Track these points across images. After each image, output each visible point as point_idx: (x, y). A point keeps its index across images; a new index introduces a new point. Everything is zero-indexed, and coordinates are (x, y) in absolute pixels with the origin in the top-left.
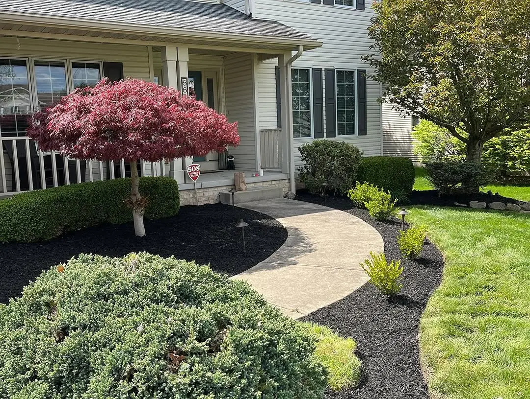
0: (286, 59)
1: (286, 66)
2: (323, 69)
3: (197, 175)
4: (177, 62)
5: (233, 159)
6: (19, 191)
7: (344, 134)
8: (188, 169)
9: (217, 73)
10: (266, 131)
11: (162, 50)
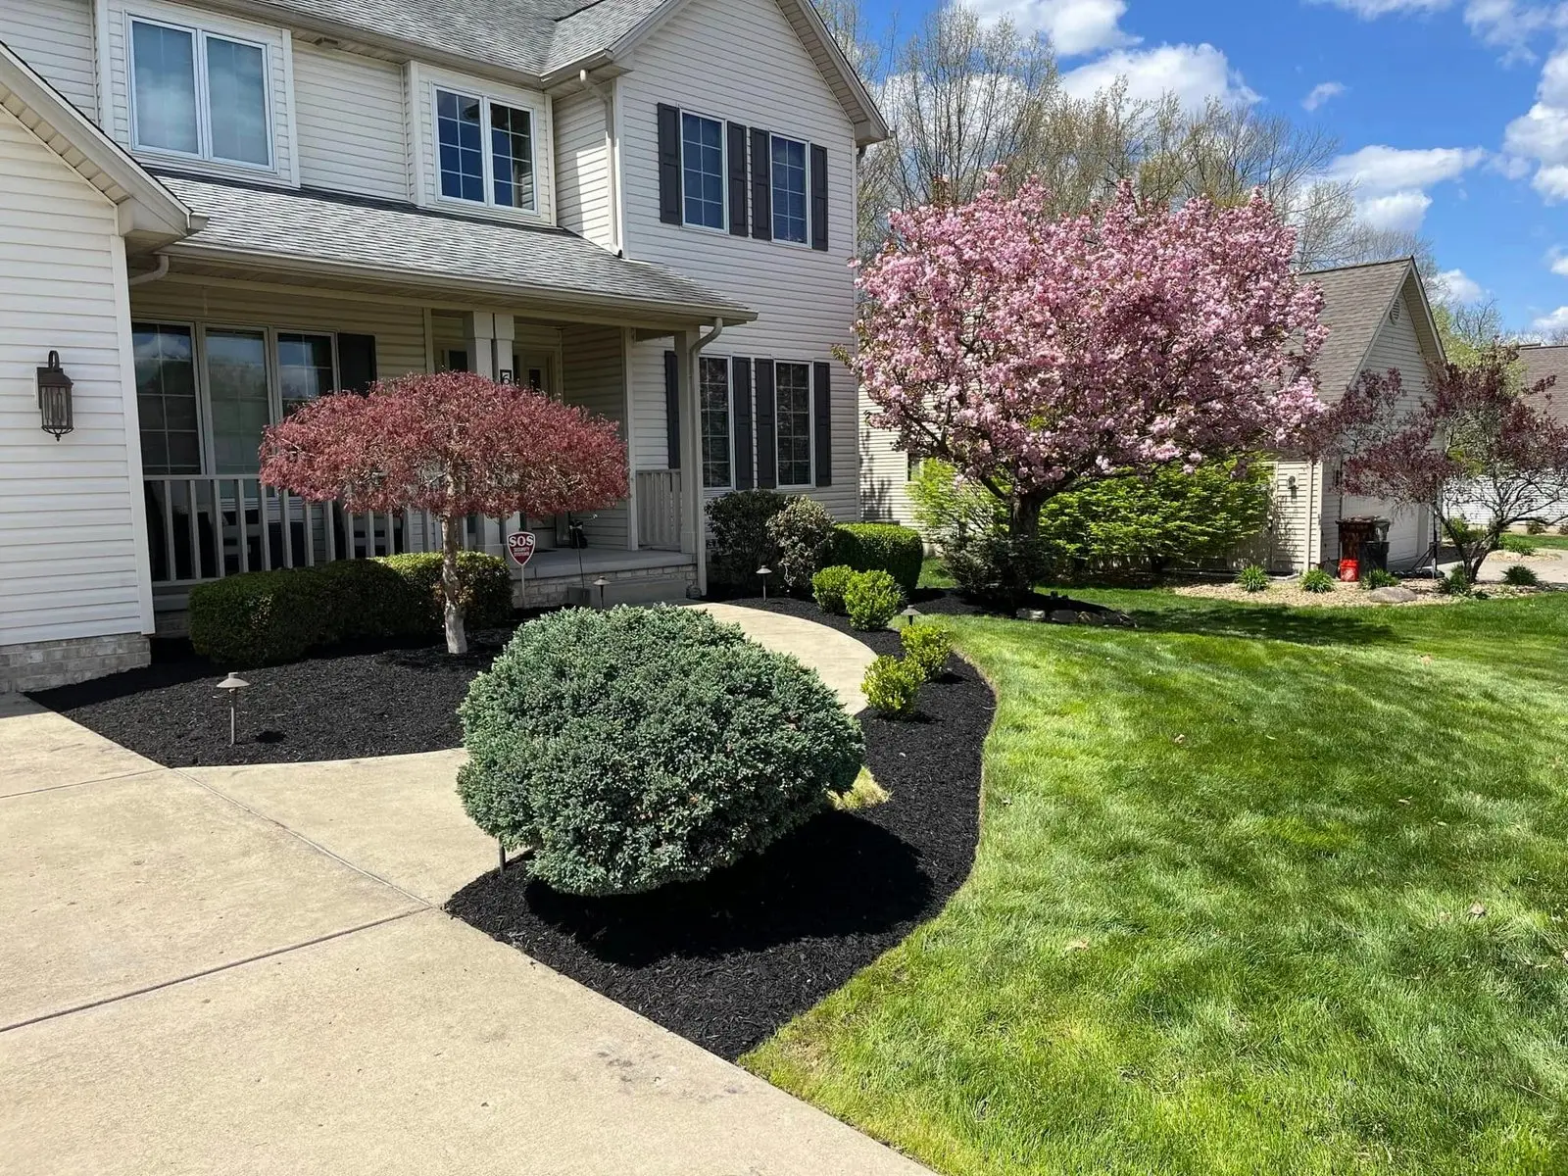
0: (690, 340)
1: (691, 354)
2: (753, 360)
3: (527, 553)
4: (494, 342)
5: (580, 527)
6: (198, 579)
7: (789, 483)
8: (511, 541)
9: (549, 361)
10: (649, 473)
11: (467, 317)
